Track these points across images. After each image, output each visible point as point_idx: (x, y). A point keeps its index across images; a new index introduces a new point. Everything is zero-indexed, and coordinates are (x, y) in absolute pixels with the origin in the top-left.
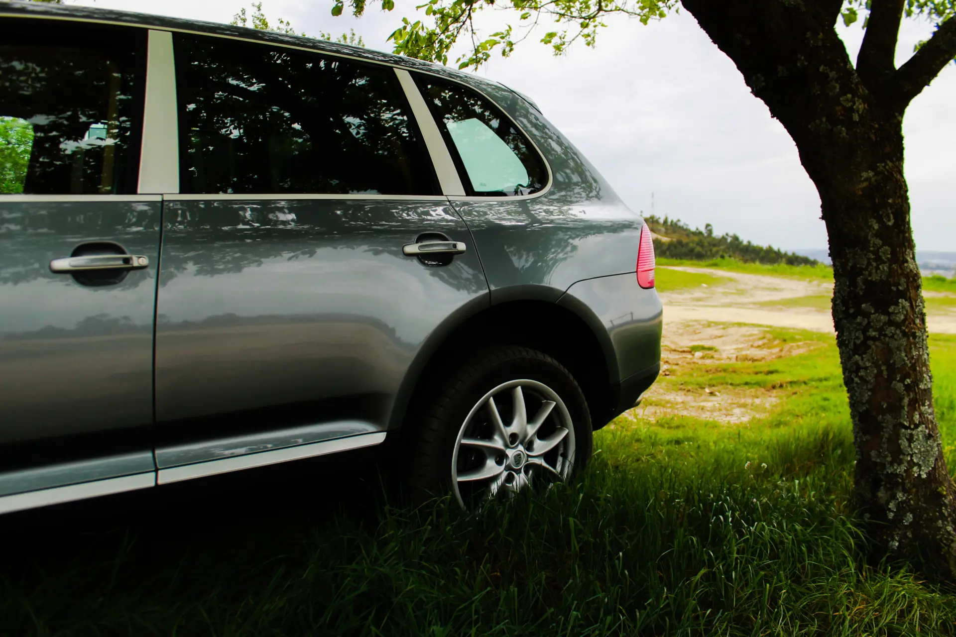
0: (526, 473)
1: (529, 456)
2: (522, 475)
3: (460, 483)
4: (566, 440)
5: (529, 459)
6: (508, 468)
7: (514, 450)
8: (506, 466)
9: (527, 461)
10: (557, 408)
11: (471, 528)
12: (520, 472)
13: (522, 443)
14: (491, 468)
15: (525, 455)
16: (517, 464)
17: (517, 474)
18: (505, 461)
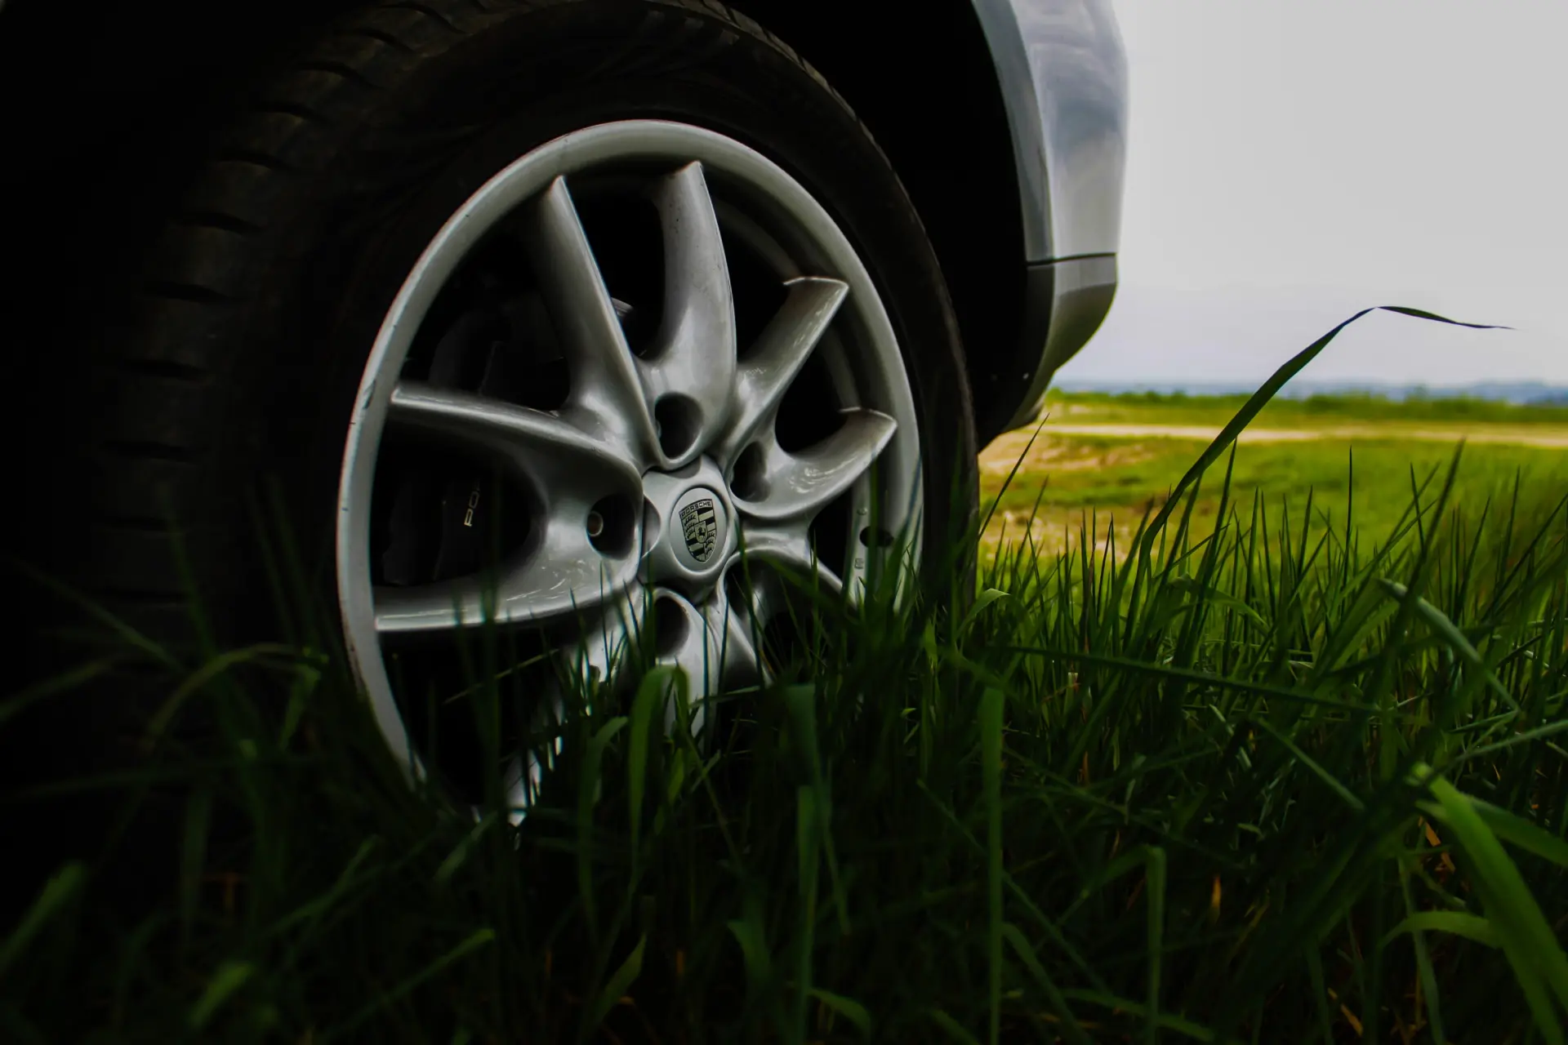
0: (738, 602)
1: (745, 520)
2: (720, 608)
3: (390, 643)
4: (883, 468)
5: (749, 535)
6: (655, 573)
7: (683, 484)
8: (645, 565)
9: (740, 544)
10: (849, 319)
11: (486, 934)
12: (711, 598)
13: (712, 452)
14: (569, 565)
15: (733, 514)
16: (696, 553)
17: (697, 606)
18: (637, 531)
